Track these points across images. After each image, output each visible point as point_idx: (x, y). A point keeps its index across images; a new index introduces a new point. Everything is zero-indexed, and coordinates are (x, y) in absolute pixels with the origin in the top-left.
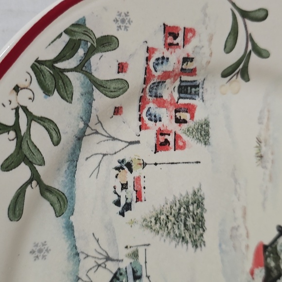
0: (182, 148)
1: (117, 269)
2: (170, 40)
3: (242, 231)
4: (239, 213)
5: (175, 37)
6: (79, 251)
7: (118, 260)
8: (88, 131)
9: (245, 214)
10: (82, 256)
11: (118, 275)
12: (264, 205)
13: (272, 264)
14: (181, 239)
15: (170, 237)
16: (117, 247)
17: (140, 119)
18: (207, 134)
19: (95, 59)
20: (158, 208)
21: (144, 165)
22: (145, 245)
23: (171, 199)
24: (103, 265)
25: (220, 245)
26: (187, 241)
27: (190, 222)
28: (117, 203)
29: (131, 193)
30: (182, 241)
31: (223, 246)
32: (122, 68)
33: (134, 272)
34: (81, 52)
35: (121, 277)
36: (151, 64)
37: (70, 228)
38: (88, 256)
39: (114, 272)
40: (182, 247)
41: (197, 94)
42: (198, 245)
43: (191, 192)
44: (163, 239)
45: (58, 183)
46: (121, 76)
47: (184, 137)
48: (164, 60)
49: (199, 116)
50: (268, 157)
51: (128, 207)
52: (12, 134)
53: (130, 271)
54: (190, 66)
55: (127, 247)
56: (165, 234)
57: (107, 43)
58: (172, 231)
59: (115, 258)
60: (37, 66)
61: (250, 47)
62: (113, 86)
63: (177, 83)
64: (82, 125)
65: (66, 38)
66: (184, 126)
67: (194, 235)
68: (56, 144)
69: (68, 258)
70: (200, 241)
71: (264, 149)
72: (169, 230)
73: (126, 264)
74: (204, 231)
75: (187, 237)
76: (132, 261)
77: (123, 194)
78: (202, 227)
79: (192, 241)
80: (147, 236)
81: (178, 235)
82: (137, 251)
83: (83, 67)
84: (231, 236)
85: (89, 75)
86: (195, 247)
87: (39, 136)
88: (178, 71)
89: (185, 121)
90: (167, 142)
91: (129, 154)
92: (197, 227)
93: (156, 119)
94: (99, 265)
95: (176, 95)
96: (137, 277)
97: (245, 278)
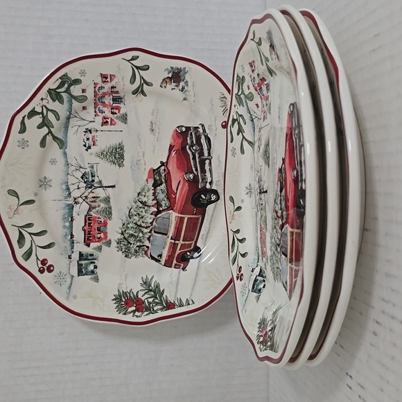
0: (114, 125)
1: (84, 172)
2: (104, 79)
3: (142, 162)
4: (141, 154)
5: (106, 78)
6: (69, 163)
8: (72, 116)
9: (144, 154)
10: (70, 165)
11: (85, 174)
12: (153, 151)
13: (158, 178)
14: (113, 163)
15: (108, 161)
16: (85, 163)
17: (95, 112)
18: (126, 119)
19: (72, 88)
20: (103, 149)
21: (97, 131)
22: (97, 164)
23: (108, 146)
24: (79, 170)
25: (131, 167)
26: (116, 164)
27: (117, 156)
28: (85, 146)
29: (90, 142)
31: (133, 168)
32: (84, 91)
33: (92, 174)
34: (66, 85)
36: (96, 89)
37: (65, 154)
38: (72, 165)
40: (113, 166)
41: (121, 101)
42: (121, 166)
43: (118, 143)
44: (105, 162)
45: (60, 136)
46: (84, 94)
47: (115, 120)
48: (102, 88)
49: (122, 111)
50: (156, 130)
51: (89, 147)
52: (41, 116)
53: (90, 173)
54: (115, 90)
55: (89, 164)
56: (106, 160)
57: (77, 82)
59: (84, 167)
60: (50, 91)
61: (142, 82)
62: (80, 98)
63: (111, 97)
64: (68, 113)
65: (60, 80)
66: (115, 115)
67: (119, 162)
68: (58, 120)
69: (64, 166)
70: (122, 164)
71: (154, 126)
72: (107, 158)
73: (88, 170)
74: (124, 160)
75: (116, 162)
76: (91, 169)
77: (87, 142)
78: (123, 158)
79: (118, 164)
80: (98, 160)
81: (111, 161)
82: (93, 166)
83: (67, 91)
84: (137, 163)
85: (70, 94)
86: (119, 166)
87: (51, 116)
88: (110, 92)
89: (116, 113)
90: (107, 122)
91: (90, 126)
92: (120, 158)
93: (102, 112)
94: (77, 170)
95: (112, 102)
96: (93, 176)
97: (144, 182)
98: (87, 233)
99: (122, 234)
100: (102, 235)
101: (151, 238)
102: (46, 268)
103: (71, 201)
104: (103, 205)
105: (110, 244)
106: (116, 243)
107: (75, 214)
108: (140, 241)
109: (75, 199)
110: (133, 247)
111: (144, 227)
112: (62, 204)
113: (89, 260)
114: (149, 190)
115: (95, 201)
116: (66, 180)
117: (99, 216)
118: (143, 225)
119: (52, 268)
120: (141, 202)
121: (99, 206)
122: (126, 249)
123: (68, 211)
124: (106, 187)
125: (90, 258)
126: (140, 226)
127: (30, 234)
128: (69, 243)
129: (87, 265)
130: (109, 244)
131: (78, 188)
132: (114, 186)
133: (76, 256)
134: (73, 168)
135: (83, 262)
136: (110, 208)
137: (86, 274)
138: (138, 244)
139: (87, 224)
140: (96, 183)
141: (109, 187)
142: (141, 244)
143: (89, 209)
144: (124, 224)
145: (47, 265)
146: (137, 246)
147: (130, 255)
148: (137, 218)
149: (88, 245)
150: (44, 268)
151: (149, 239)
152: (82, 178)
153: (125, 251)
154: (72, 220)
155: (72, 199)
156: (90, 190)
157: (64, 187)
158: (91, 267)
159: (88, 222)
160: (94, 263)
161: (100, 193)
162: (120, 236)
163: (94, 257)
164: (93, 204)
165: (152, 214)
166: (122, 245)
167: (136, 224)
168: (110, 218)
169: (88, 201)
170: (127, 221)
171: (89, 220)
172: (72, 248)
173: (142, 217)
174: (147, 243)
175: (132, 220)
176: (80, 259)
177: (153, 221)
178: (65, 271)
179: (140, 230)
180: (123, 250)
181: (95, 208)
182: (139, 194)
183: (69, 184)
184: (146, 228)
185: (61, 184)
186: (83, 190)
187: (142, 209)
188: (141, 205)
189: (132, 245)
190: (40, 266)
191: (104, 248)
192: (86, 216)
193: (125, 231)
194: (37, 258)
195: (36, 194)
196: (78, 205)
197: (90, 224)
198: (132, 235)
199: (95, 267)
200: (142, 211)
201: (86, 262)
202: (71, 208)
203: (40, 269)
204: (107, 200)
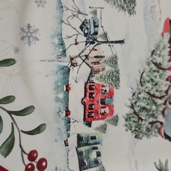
1: (84, 20)
3: (157, 9)
6: (63, 5)
7: (85, 14)
10: (64, 9)
11: (85, 23)
14: (122, 8)
15: (115, 6)
16: (85, 6)
22: (101, 8)
24: (77, 16)
25: (144, 15)
26: (125, 10)
30: (122, 9)
31: (146, 16)
33: (94, 23)
35: (86, 24)
38: (68, 9)
39: (83, 21)
40: (122, 13)
42: (132, 13)
44: (111, 6)
53: (92, 22)
55: (90, 7)
56: (113, 3)
58: (116, 2)
59: (84, 13)
67: (129, 7)
69: (57, 9)
70: (132, 11)
72: (115, 2)
73: (89, 17)
74: (135, 5)
75: (125, 7)
76: (93, 16)
78: (134, 3)
79: (128, 10)
80: (102, 3)
81: (120, 5)
82: (96, 11)
84: (151, 11)
86: (129, 14)
92: (131, 2)
94: (74, 16)
96: (96, 26)
97: (158, 37)
98: (88, 107)
99: (132, 107)
100: (107, 110)
101: (166, 112)
102: (35, 164)
103: (66, 62)
104: (108, 68)
105: (117, 121)
106: (124, 120)
107: (71, 82)
108: (153, 115)
109: (72, 59)
110: (145, 124)
111: (157, 97)
112: (54, 66)
113: (90, 144)
114: (164, 48)
115: (98, 63)
116: (59, 31)
117: (103, 83)
118: (157, 94)
119: (44, 164)
120: (155, 64)
121: (103, 69)
122: (136, 127)
123: (61, 76)
124: (112, 42)
125: (91, 142)
126: (153, 96)
127: (10, 113)
128: (63, 123)
129: (88, 152)
130: (115, 121)
131: (76, 43)
132: (122, 42)
133: (73, 141)
134: (69, 13)
135: (83, 149)
136: (118, 72)
137: (90, 167)
138: (151, 120)
139: (88, 94)
140: (100, 36)
141: (116, 42)
142: (154, 120)
143: (91, 74)
144: (134, 94)
145: (37, 160)
146: (150, 123)
147: (141, 135)
148: (149, 85)
149: (89, 125)
150: (33, 166)
151: (163, 113)
152: (81, 28)
153: (135, 130)
154: (68, 89)
155: (67, 59)
156: (92, 46)
157: (56, 41)
158: (93, 155)
159: (89, 91)
160: (97, 148)
161: (104, 50)
162: (129, 111)
163: (97, 140)
164: (96, 67)
165: (167, 80)
166: (131, 122)
167: (148, 93)
168: (117, 86)
169: (89, 61)
170: (138, 89)
171: (91, 88)
172: (68, 129)
173: (156, 84)
174: (161, 118)
175: (143, 88)
176: (79, 145)
177: (168, 90)
178: (62, 165)
179: (154, 102)
180: (133, 129)
181: (97, 72)
182: (153, 53)
183: (64, 36)
184: (161, 98)
185: (53, 37)
186: (82, 46)
187: (156, 74)
188: (155, 68)
189: (144, 122)
190: (27, 162)
191: (110, 127)
192: (86, 84)
193: (136, 103)
194: (23, 151)
195: (17, 51)
196: (76, 68)
197: (91, 94)
198: (144, 109)
199: (99, 154)
200: (156, 76)
201: (87, 148)
202: (66, 72)
203: (27, 167)
204: (114, 61)
